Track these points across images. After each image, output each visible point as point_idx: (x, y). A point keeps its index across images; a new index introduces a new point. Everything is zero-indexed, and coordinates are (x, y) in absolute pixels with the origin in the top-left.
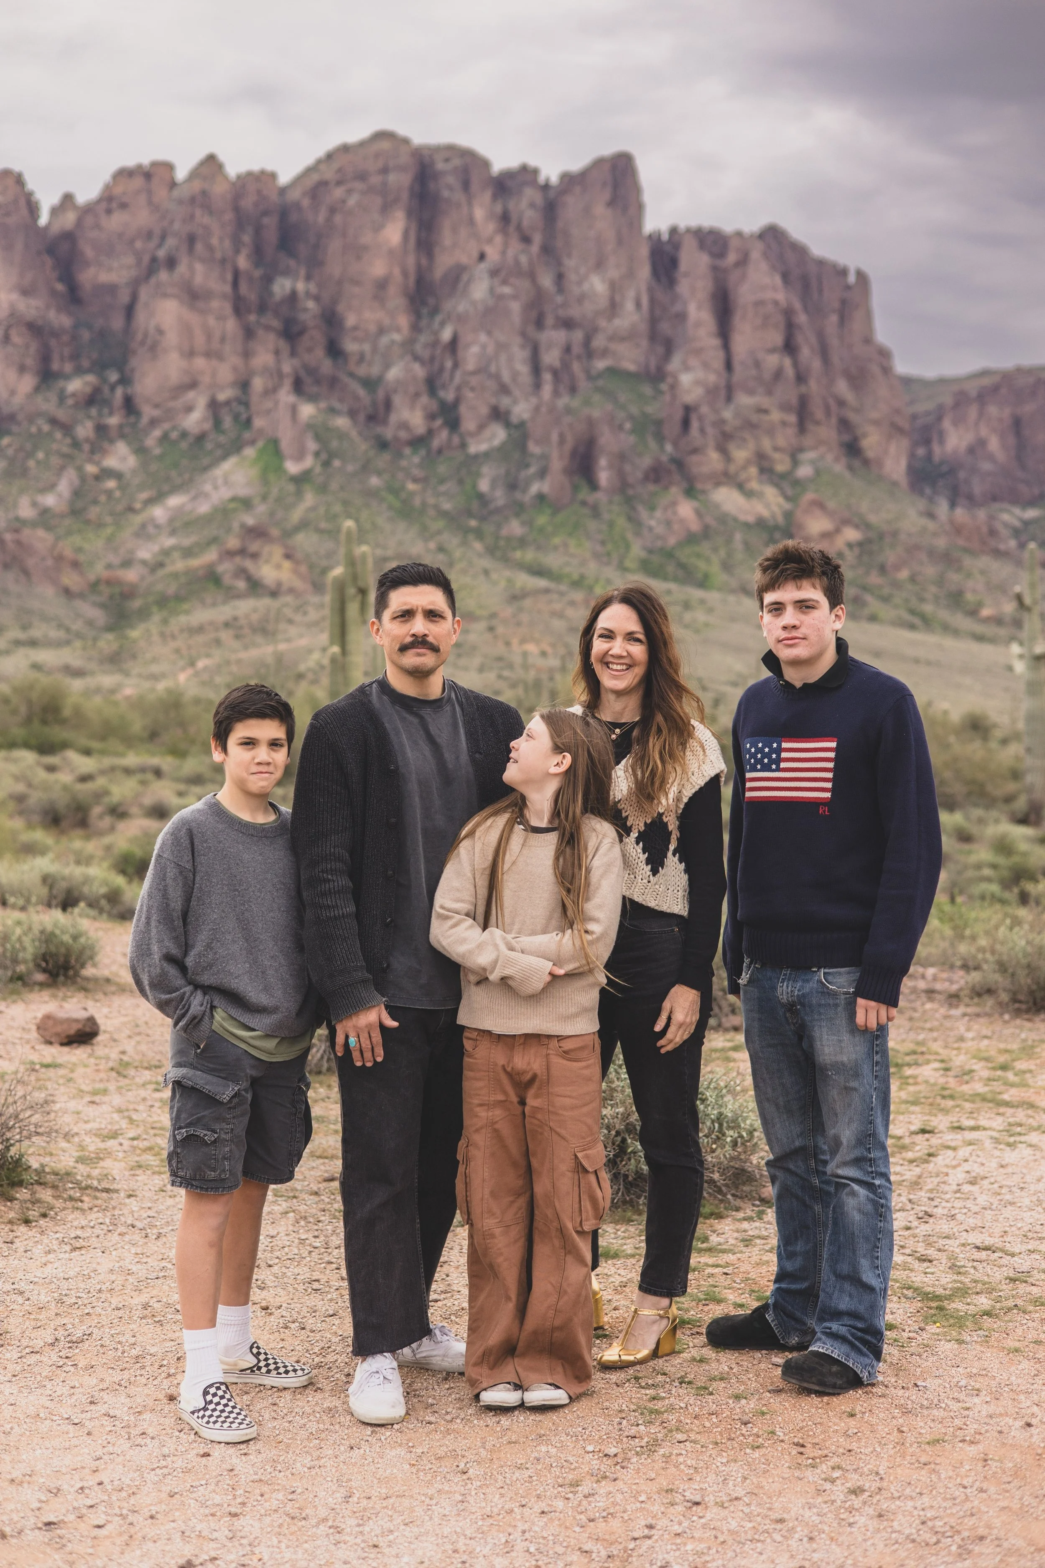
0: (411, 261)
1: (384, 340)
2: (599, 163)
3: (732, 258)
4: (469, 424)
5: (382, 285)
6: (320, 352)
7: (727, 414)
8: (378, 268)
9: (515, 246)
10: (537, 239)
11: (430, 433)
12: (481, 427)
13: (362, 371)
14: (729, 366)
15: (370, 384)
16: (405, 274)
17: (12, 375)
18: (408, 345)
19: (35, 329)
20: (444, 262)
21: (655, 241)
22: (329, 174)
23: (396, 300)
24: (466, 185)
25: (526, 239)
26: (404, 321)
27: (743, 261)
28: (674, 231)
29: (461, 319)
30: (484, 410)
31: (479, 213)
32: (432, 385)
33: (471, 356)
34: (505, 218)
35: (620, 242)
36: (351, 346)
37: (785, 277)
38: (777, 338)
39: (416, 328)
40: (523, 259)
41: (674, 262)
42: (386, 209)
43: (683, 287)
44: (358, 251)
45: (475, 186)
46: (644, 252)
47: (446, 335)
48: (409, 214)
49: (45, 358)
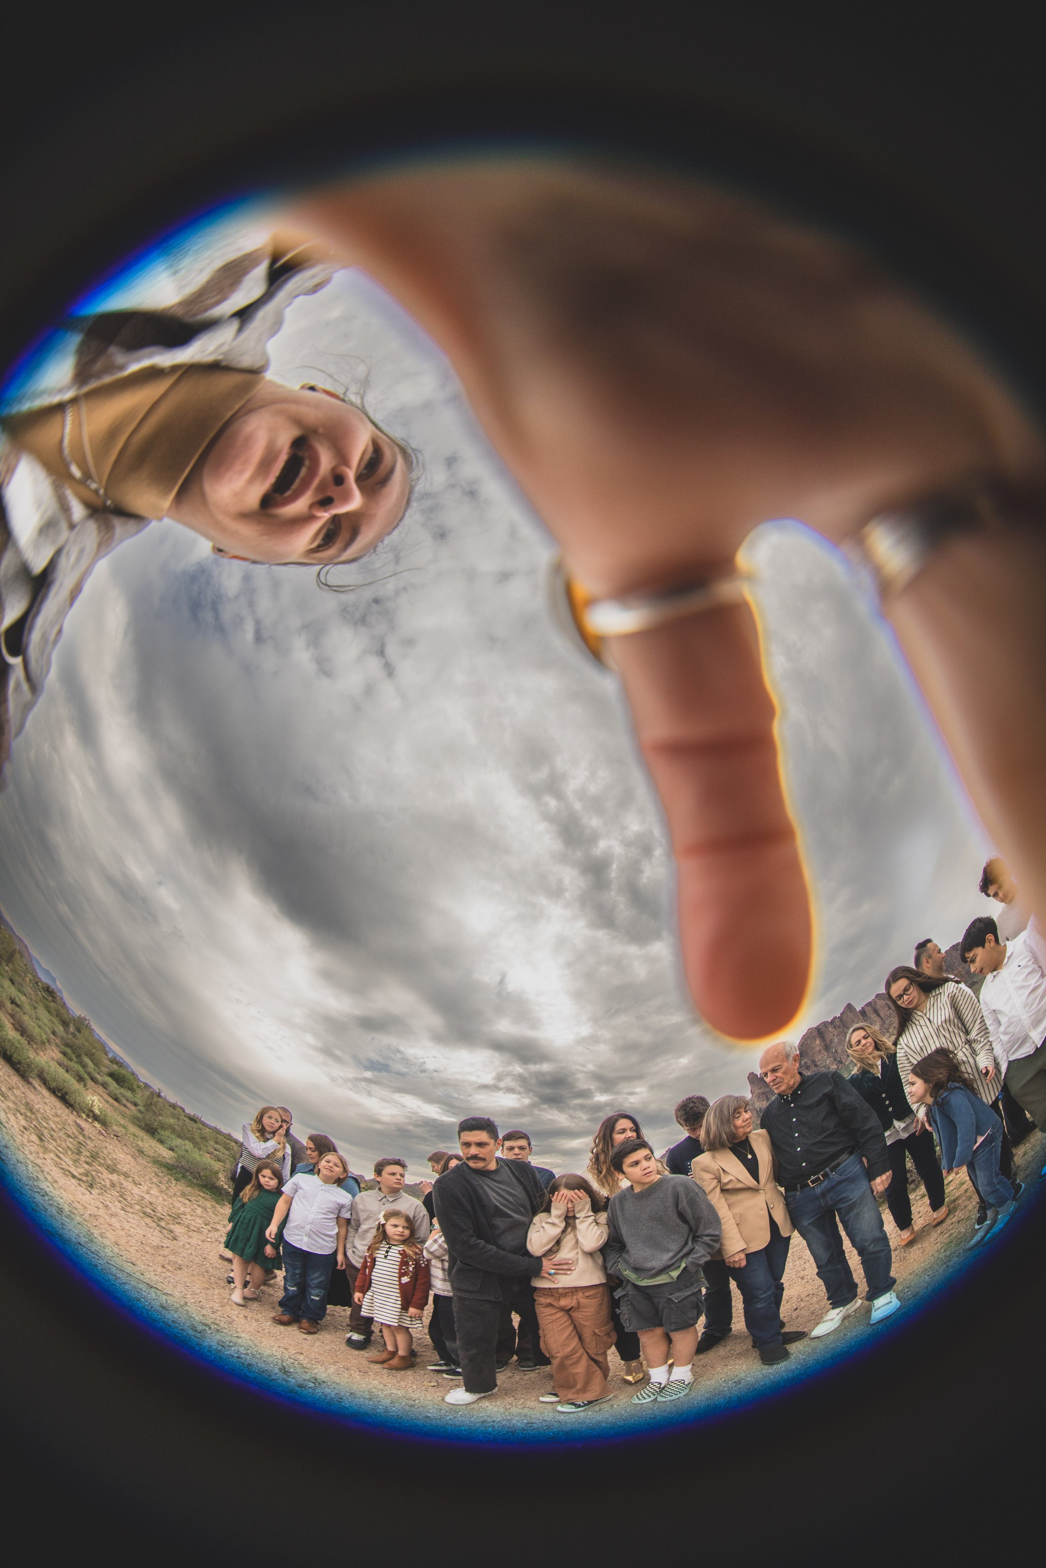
0: (823, 1044)
1: (824, 1058)
2: (845, 1008)
3: (873, 1004)
4: (844, 1061)
5: (820, 1051)
6: (814, 1068)
7: (886, 1026)
8: (818, 1049)
9: (838, 1029)
10: (842, 1026)
11: (838, 1067)
12: (846, 1060)
13: (822, 1066)
14: (882, 1019)
15: (824, 1067)
16: (822, 1046)
17: (762, 1102)
18: (828, 1057)
19: (763, 1093)
20: (828, 1040)
21: (860, 1011)
22: (803, 1041)
23: (823, 1051)
24: (826, 1027)
25: (840, 1027)
26: (826, 1054)
27: (875, 1003)
28: (862, 1008)
29: (835, 1047)
30: (846, 1057)
31: (830, 1029)
32: (835, 1060)
33: (840, 1051)
34: (835, 1027)
35: (855, 1016)
36: (818, 1063)
37: (883, 1000)
38: (887, 1009)
39: (828, 1053)
40: (841, 1030)
41: (865, 1012)
42: (815, 1039)
43: (868, 1015)
44: (813, 1048)
45: (827, 1026)
46: (859, 1014)
47: (834, 1050)
48: (819, 1037)
49: (767, 1097)
